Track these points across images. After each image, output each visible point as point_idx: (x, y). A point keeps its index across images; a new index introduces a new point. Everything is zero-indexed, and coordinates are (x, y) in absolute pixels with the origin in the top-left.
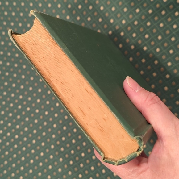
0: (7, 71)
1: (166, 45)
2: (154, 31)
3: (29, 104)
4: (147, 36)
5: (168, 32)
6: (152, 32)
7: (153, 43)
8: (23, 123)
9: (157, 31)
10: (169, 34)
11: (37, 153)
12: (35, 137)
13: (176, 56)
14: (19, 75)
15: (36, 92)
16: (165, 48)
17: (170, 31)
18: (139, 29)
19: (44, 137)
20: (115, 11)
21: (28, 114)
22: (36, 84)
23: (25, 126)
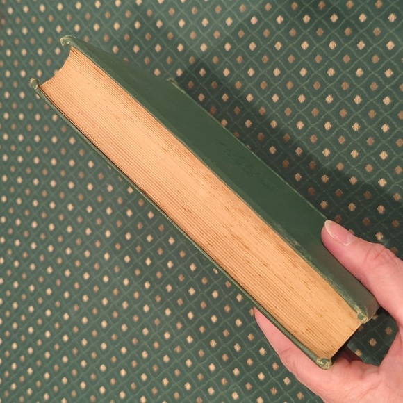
0: (35, 198)
1: (372, 114)
2: (345, 86)
3: (87, 265)
4: (329, 99)
5: (374, 86)
6: (340, 89)
7: (343, 113)
8: (76, 308)
9: (351, 85)
10: (378, 91)
11: (113, 371)
12: (105, 335)
13: (396, 137)
14: (62, 203)
15: (101, 237)
16: (371, 122)
17: (379, 83)
18: (311, 84)
19: (125, 334)
20: (256, 49)
21: (87, 287)
22: (99, 222)
23: (81, 314)
